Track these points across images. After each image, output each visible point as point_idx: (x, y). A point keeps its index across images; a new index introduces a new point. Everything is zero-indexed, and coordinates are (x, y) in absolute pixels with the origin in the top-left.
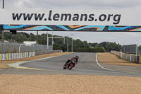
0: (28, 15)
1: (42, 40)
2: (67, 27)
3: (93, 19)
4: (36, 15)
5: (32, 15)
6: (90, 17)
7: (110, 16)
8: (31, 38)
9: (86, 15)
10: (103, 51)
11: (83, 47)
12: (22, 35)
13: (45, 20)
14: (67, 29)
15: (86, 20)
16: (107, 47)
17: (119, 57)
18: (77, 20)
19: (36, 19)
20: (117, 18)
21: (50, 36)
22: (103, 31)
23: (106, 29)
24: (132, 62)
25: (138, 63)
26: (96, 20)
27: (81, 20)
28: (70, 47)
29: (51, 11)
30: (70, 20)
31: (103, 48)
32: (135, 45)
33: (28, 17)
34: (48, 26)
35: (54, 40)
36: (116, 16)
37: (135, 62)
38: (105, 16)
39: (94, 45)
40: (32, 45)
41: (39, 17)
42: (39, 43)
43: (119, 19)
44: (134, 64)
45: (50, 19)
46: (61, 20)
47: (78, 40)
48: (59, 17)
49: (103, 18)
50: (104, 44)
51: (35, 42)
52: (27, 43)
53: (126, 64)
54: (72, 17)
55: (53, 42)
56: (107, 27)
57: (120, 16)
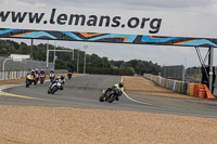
0: (19, 14)
1: (38, 53)
2: (78, 34)
3: (118, 24)
5: (25, 14)
6: (114, 20)
7: (144, 20)
8: (23, 49)
9: (108, 18)
10: (131, 74)
11: (101, 66)
12: (8, 44)
13: (45, 22)
14: (78, 38)
15: (107, 25)
16: (138, 67)
17: (157, 84)
18: (94, 24)
19: (31, 21)
20: (155, 24)
21: (51, 47)
22: (134, 43)
23: (138, 40)
24: (176, 92)
25: (185, 94)
26: (123, 26)
27: (100, 25)
28: (81, 65)
29: (54, 10)
30: (83, 24)
31: (133, 69)
32: (182, 67)
33: (18, 18)
34: (48, 32)
35: (58, 54)
36: (154, 20)
37: (180, 93)
38: (137, 20)
39: (119, 64)
40: (23, 60)
41: (36, 18)
43: (159, 26)
44: (179, 96)
45: (52, 22)
47: (94, 56)
48: (66, 19)
49: (133, 23)
50: (134, 63)
51: (28, 57)
52: (16, 57)
54: (87, 19)
55: (55, 57)
56: (140, 37)
57: (160, 21)
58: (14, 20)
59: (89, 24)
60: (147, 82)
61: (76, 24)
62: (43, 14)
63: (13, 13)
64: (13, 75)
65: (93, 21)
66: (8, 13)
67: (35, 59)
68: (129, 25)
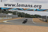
1: (14, 13)
2: (23, 9)
3: (32, 6)
4: (12, 4)
6: (31, 6)
7: (38, 6)
8: (11, 12)
11: (28, 16)
12: (7, 11)
13: (16, 6)
15: (29, 7)
16: (36, 16)
17: (40, 20)
18: (27, 7)
19: (13, 6)
21: (17, 12)
22: (35, 11)
23: (36, 10)
25: (47, 22)
26: (33, 7)
27: (28, 7)
28: (24, 16)
32: (46, 16)
33: (10, 5)
35: (19, 13)
36: (40, 6)
37: (46, 22)
38: (36, 6)
41: (14, 5)
42: (13, 14)
43: (41, 7)
44: (45, 22)
46: (21, 6)
47: (27, 14)
49: (35, 6)
50: (35, 15)
51: (12, 14)
52: (9, 14)
53: (43, 22)
54: (25, 6)
55: (18, 14)
56: (37, 9)
57: (41, 6)
58: (9, 6)
59: (25, 7)
60: (38, 20)
61: (23, 7)
62: (15, 5)
63: (9, 4)
64: (9, 18)
65: (26, 6)
66: (8, 4)
67: (14, 14)
68: (34, 7)
